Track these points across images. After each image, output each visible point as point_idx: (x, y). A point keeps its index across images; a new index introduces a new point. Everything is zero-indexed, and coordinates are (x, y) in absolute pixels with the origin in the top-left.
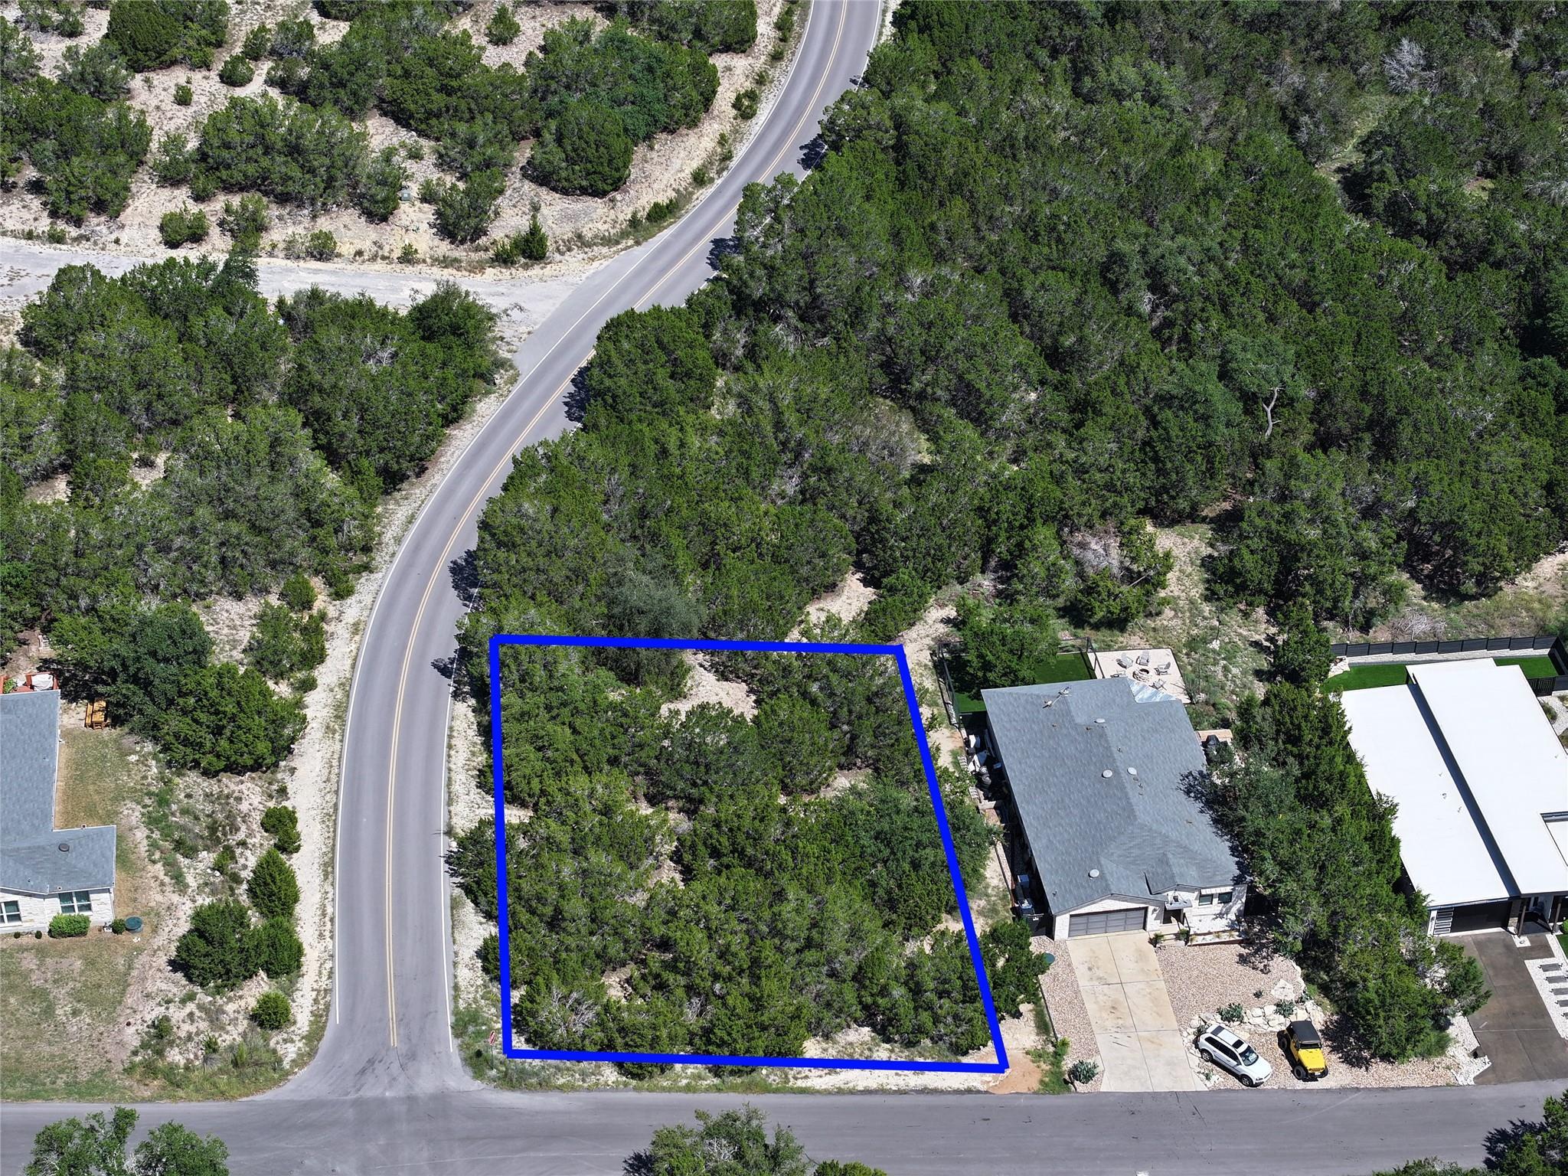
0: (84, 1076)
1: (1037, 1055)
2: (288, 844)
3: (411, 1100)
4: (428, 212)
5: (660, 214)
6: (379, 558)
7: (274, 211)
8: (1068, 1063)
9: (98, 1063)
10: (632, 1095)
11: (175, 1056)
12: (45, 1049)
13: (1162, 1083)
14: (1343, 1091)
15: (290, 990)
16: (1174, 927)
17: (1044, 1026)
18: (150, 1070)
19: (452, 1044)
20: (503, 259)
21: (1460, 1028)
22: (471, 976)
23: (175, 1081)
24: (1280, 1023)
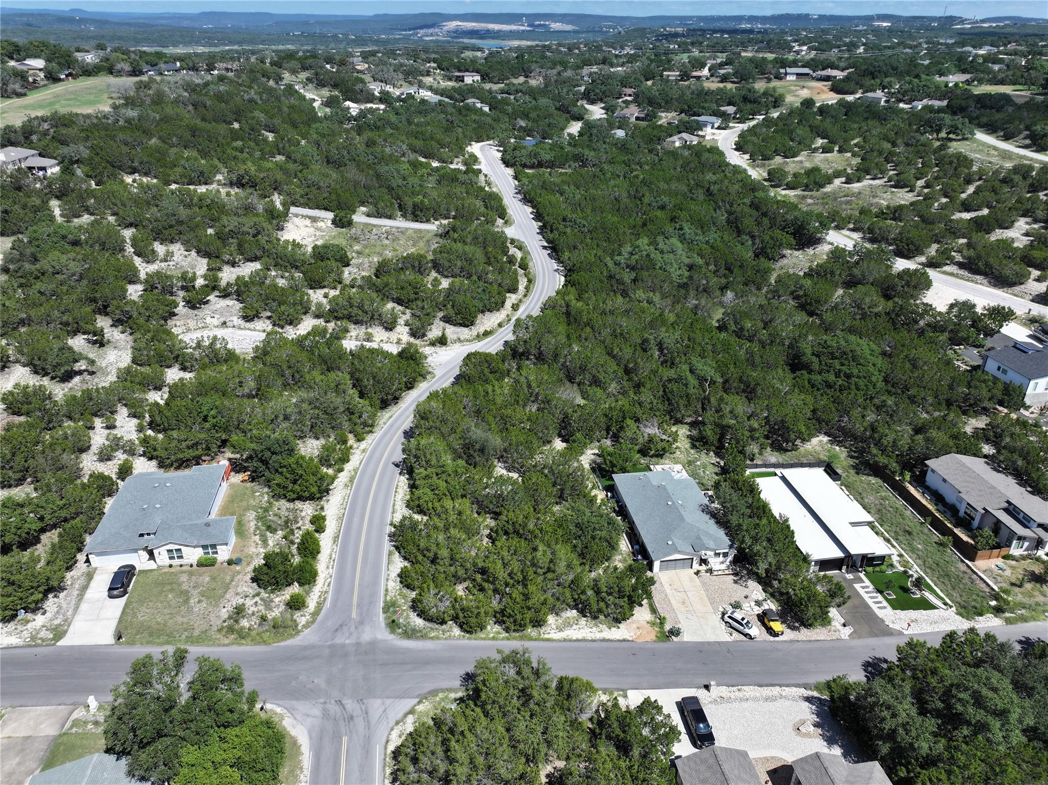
0: (196, 633)
1: (653, 624)
2: (320, 529)
3: (358, 644)
4: (407, 329)
5: (487, 334)
6: (375, 429)
7: (353, 326)
8: (667, 627)
9: (205, 626)
10: (466, 642)
11: (245, 623)
12: (179, 619)
13: (711, 638)
14: (791, 641)
15: (308, 593)
16: (704, 567)
17: (653, 610)
18: (231, 630)
19: (382, 617)
20: (433, 344)
21: (833, 612)
22: (394, 585)
23: (242, 635)
24: (758, 610)
